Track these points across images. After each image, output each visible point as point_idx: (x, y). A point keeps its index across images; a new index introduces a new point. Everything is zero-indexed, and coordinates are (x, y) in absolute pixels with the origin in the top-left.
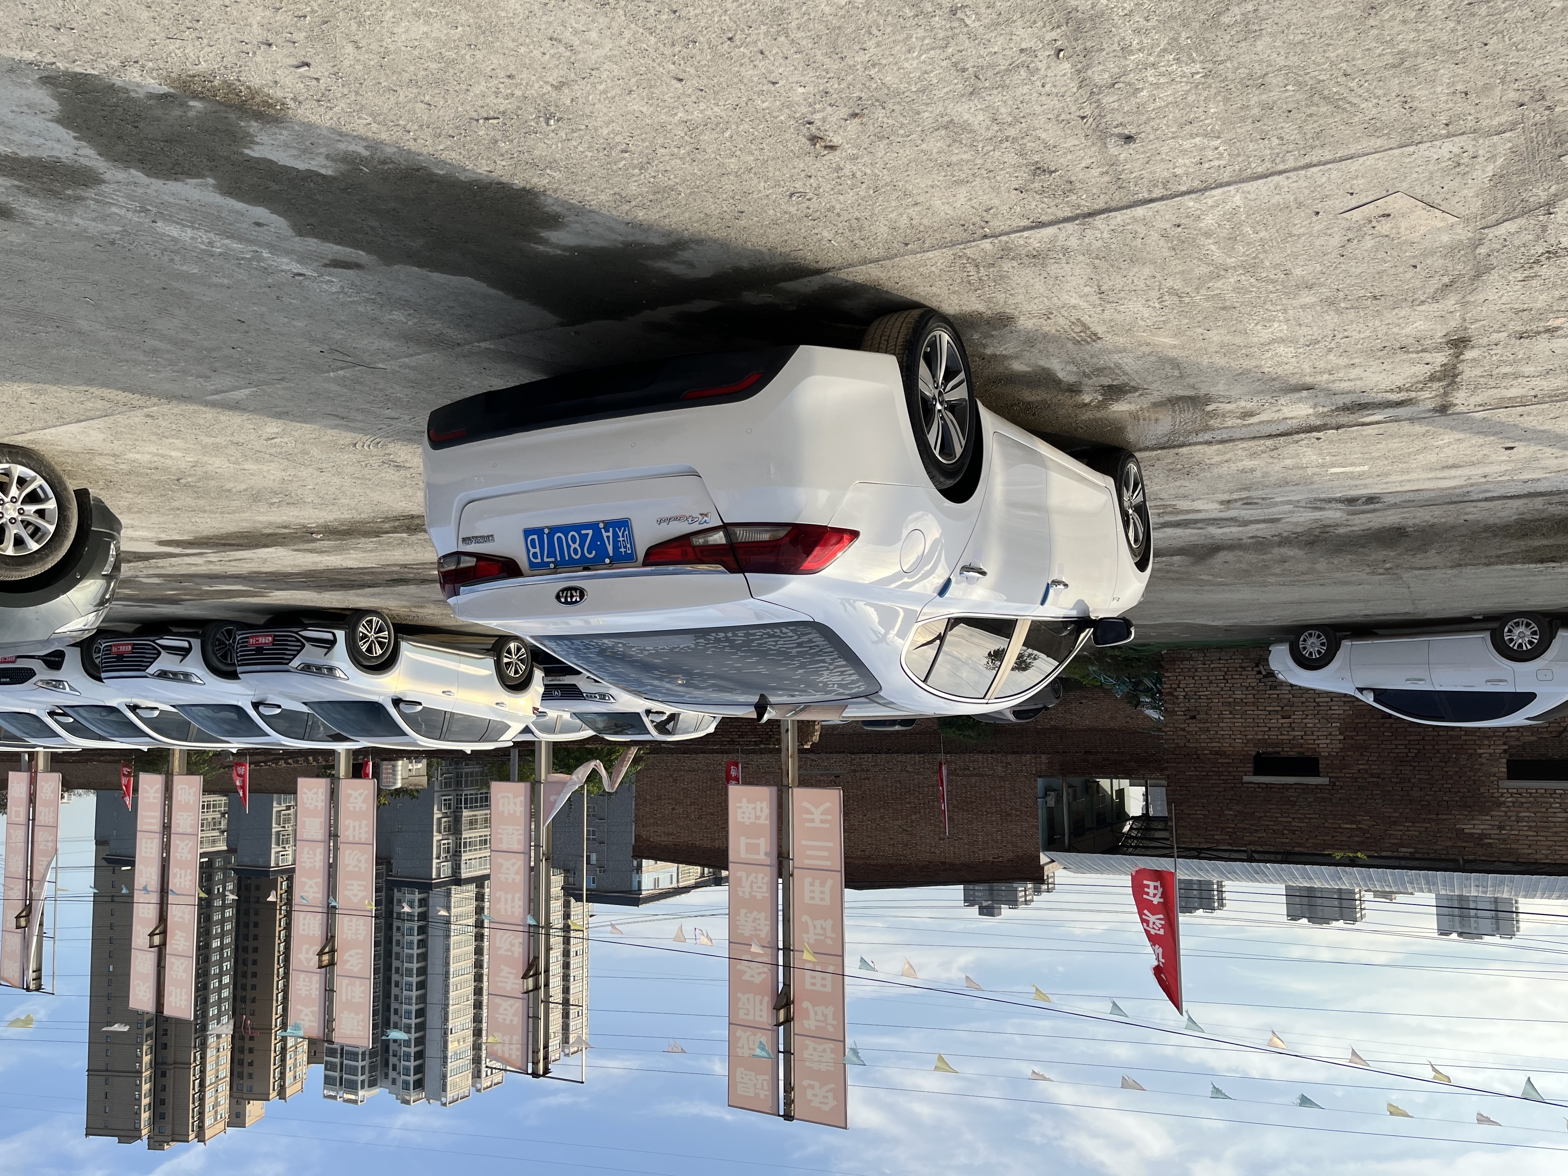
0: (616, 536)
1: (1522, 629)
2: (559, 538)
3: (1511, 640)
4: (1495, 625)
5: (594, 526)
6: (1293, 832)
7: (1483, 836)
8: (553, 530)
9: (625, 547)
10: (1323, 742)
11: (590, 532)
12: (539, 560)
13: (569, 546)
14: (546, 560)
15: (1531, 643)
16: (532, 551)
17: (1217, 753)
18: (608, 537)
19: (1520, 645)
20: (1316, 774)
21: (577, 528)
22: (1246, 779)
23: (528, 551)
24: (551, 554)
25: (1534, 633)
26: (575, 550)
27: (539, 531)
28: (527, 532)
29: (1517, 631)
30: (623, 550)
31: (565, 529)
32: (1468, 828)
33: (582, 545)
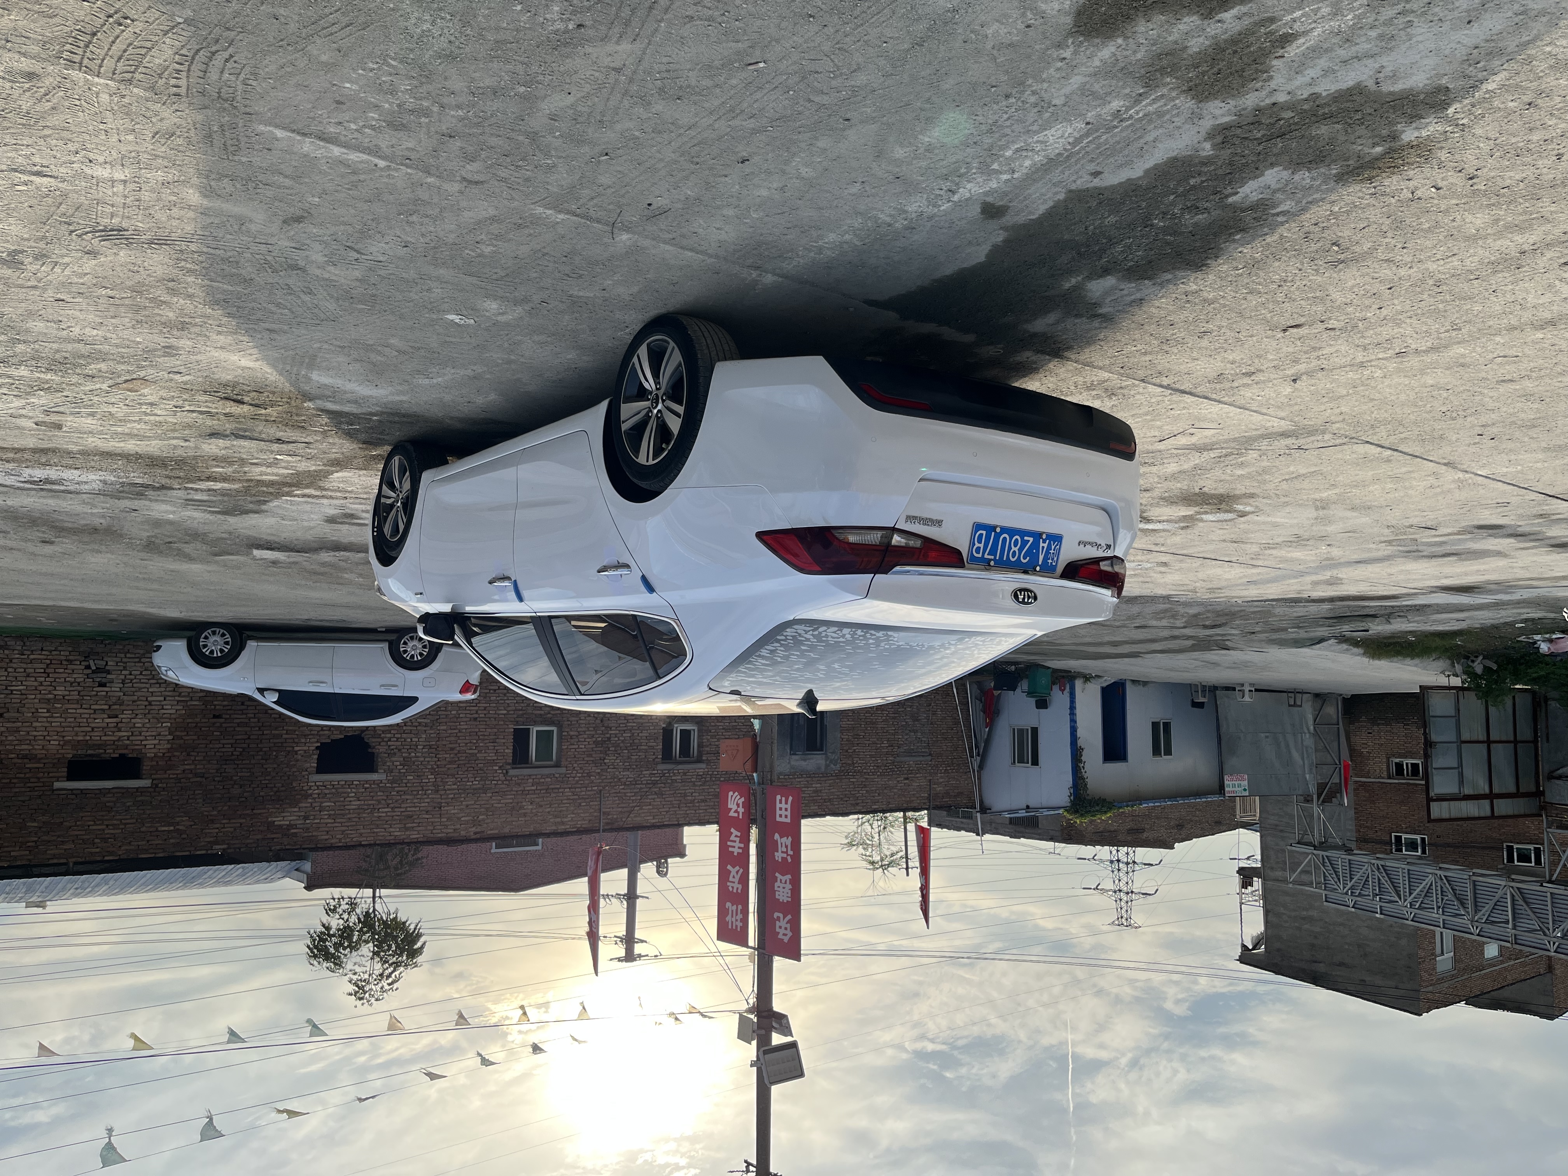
0: (1049, 547)
1: (415, 643)
2: (1005, 538)
3: (405, 652)
4: (393, 637)
5: (1037, 536)
6: (105, 840)
8: (1004, 530)
9: (1053, 559)
10: (150, 743)
11: (1031, 539)
12: (980, 555)
13: (1010, 548)
14: (986, 556)
15: (421, 654)
16: (977, 545)
17: (25, 757)
18: (1043, 547)
19: (412, 656)
20: (137, 776)
21: (1023, 533)
22: (57, 785)
23: (973, 544)
24: (993, 552)
25: (424, 647)
26: (1014, 554)
27: (991, 528)
28: (978, 526)
29: (410, 644)
30: (1050, 561)
31: (1012, 532)
32: (278, 821)
33: (1020, 550)
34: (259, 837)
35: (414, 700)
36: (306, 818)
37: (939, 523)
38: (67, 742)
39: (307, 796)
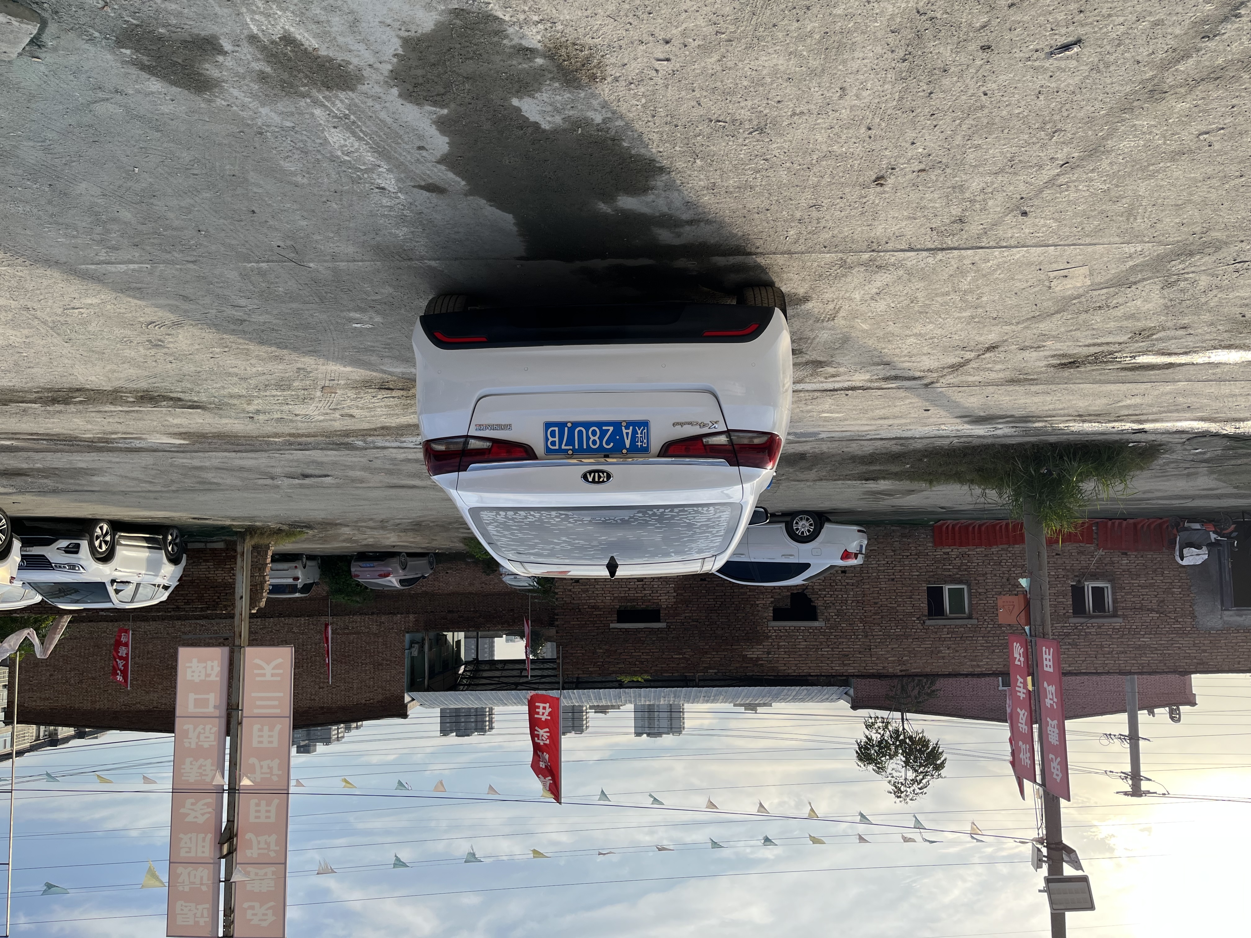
0: (634, 432)
1: (804, 522)
2: (580, 432)
3: (797, 529)
4: (788, 519)
5: (617, 425)
6: (642, 663)
7: (758, 659)
8: (575, 424)
9: (642, 442)
10: (663, 598)
11: (611, 428)
12: (557, 447)
13: (588, 438)
14: (563, 447)
15: (809, 531)
16: (551, 439)
17: (593, 607)
18: (627, 434)
19: (803, 533)
20: (658, 620)
21: (599, 424)
22: (612, 625)
23: (547, 439)
24: (570, 442)
25: (811, 525)
26: (594, 442)
27: (561, 425)
28: (548, 425)
29: (801, 523)
30: (639, 444)
31: (587, 425)
32: (750, 654)
33: (601, 438)
34: (738, 665)
35: (806, 566)
36: (769, 653)
37: (508, 427)
38: (615, 598)
39: (768, 637)
